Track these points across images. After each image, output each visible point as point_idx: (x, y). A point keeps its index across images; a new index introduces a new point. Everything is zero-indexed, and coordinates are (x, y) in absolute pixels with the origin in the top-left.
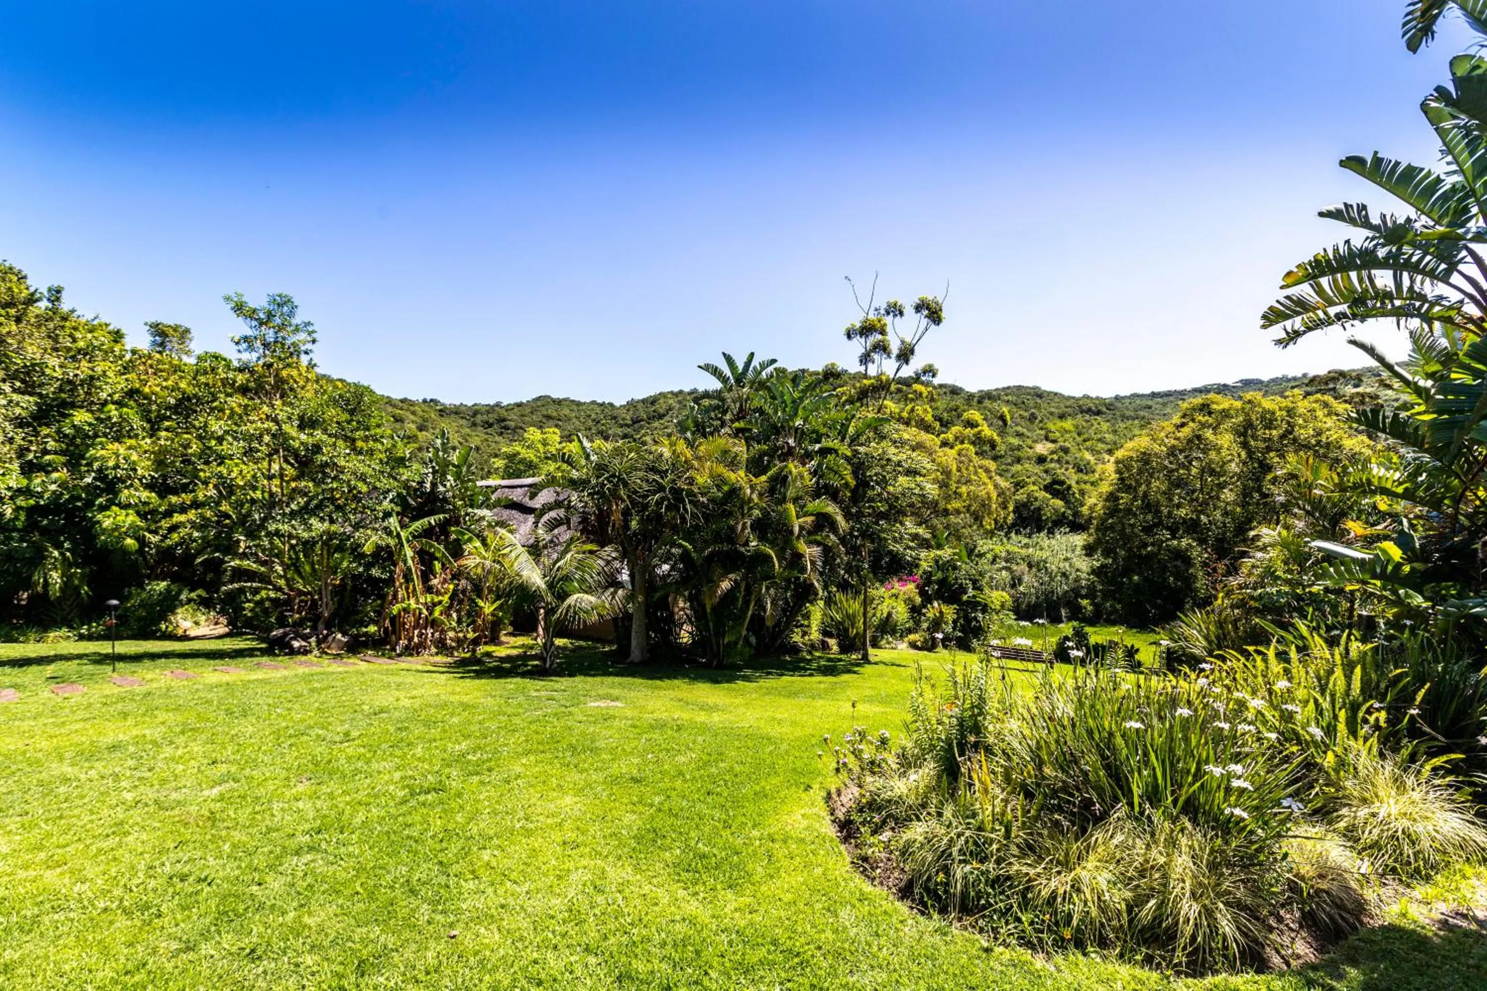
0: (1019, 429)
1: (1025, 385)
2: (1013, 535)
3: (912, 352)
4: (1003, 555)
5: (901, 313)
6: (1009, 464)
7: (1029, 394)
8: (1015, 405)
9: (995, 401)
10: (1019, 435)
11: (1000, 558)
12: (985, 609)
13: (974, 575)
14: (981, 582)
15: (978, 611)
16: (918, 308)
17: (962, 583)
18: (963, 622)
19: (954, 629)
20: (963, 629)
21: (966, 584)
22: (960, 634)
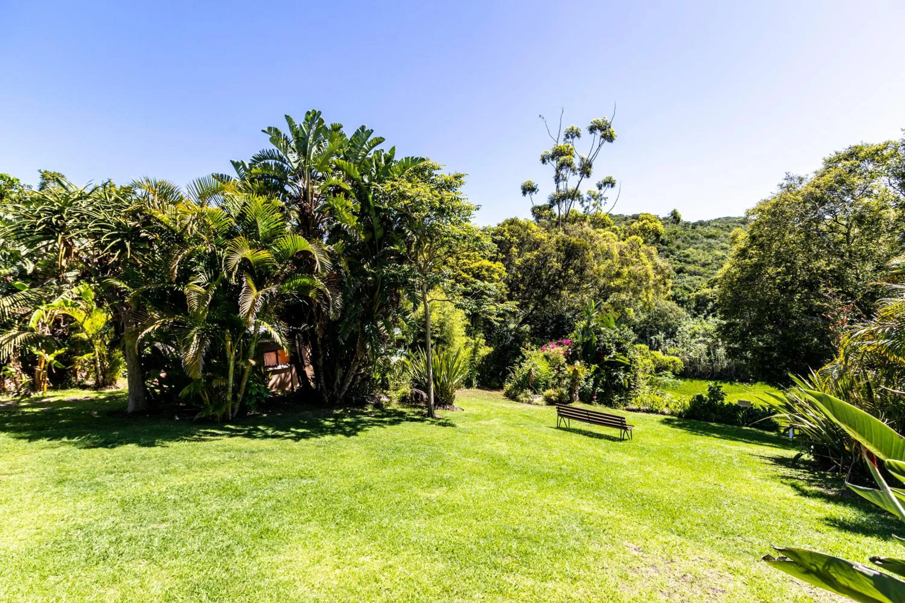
0: (724, 245)
1: (732, 216)
2: (710, 317)
3: (590, 166)
4: (701, 332)
5: (578, 135)
6: (715, 269)
7: (735, 222)
8: (722, 228)
9: (706, 226)
10: (723, 248)
11: (699, 334)
12: (627, 369)
13: (618, 339)
14: (624, 345)
15: (620, 370)
16: (592, 129)
17: (605, 346)
18: (605, 380)
19: (595, 385)
20: (605, 386)
21: (609, 347)
22: (601, 390)
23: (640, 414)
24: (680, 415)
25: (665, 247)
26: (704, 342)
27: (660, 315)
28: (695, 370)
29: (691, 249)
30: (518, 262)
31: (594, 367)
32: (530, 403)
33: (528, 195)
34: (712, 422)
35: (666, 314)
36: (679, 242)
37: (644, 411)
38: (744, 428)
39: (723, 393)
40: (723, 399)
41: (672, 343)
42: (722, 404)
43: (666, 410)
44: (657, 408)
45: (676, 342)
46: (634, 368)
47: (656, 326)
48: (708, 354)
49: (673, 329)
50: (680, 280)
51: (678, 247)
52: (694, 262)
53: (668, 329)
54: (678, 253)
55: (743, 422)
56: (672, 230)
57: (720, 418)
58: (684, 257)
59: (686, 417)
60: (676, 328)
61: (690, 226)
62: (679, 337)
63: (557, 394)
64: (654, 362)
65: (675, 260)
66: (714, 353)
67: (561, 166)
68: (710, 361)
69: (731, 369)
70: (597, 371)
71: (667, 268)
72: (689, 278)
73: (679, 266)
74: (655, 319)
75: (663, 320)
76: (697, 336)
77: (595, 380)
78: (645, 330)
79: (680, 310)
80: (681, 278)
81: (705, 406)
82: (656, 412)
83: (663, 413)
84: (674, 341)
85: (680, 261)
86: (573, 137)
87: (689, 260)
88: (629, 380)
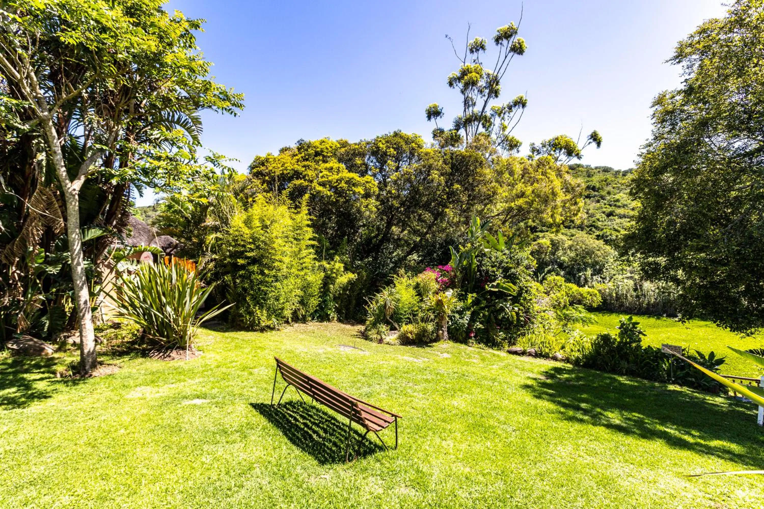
3: (498, 83)
5: (483, 48)
12: (515, 300)
13: (507, 263)
14: (513, 270)
15: (506, 301)
16: (498, 40)
17: (487, 271)
18: (487, 313)
19: (473, 320)
20: (487, 321)
21: (494, 272)
22: (480, 326)
23: (525, 359)
24: (577, 362)
25: (596, 193)
26: (631, 278)
27: (587, 253)
28: (622, 305)
29: (621, 194)
30: (394, 176)
31: (471, 298)
32: (381, 341)
33: (433, 120)
34: (621, 375)
35: (594, 252)
36: (609, 188)
37: (530, 355)
38: (671, 387)
39: (640, 333)
40: (640, 340)
41: (599, 279)
42: (639, 347)
43: (560, 355)
44: (547, 350)
45: (603, 279)
46: (525, 299)
47: (584, 264)
48: (635, 290)
49: (600, 266)
50: (609, 223)
51: (609, 193)
52: (624, 206)
53: (595, 266)
54: (608, 198)
55: (669, 375)
56: (603, 178)
57: (634, 368)
58: (615, 201)
59: (584, 366)
60: (604, 265)
61: (621, 174)
62: (606, 274)
63: (416, 331)
64: (567, 294)
65: (605, 204)
66: (641, 289)
67: (467, 85)
68: (637, 296)
69: (658, 304)
70: (476, 302)
71: (579, 186)
72: (618, 221)
73: (609, 209)
74: (583, 257)
75: (591, 258)
76: (625, 272)
77: (473, 314)
78: (573, 267)
79: (608, 248)
80: (611, 220)
81: (611, 351)
82: (546, 356)
83: (555, 359)
84: (601, 277)
85: (610, 205)
86: (477, 50)
87: (618, 204)
88: (517, 314)
